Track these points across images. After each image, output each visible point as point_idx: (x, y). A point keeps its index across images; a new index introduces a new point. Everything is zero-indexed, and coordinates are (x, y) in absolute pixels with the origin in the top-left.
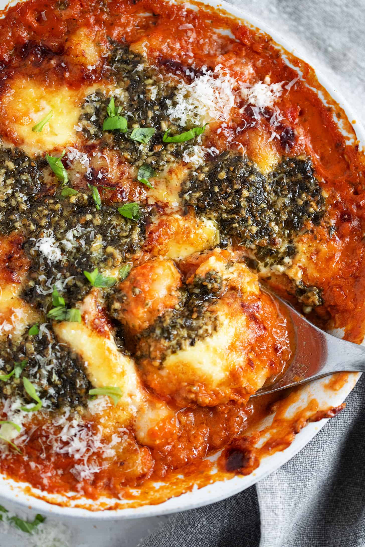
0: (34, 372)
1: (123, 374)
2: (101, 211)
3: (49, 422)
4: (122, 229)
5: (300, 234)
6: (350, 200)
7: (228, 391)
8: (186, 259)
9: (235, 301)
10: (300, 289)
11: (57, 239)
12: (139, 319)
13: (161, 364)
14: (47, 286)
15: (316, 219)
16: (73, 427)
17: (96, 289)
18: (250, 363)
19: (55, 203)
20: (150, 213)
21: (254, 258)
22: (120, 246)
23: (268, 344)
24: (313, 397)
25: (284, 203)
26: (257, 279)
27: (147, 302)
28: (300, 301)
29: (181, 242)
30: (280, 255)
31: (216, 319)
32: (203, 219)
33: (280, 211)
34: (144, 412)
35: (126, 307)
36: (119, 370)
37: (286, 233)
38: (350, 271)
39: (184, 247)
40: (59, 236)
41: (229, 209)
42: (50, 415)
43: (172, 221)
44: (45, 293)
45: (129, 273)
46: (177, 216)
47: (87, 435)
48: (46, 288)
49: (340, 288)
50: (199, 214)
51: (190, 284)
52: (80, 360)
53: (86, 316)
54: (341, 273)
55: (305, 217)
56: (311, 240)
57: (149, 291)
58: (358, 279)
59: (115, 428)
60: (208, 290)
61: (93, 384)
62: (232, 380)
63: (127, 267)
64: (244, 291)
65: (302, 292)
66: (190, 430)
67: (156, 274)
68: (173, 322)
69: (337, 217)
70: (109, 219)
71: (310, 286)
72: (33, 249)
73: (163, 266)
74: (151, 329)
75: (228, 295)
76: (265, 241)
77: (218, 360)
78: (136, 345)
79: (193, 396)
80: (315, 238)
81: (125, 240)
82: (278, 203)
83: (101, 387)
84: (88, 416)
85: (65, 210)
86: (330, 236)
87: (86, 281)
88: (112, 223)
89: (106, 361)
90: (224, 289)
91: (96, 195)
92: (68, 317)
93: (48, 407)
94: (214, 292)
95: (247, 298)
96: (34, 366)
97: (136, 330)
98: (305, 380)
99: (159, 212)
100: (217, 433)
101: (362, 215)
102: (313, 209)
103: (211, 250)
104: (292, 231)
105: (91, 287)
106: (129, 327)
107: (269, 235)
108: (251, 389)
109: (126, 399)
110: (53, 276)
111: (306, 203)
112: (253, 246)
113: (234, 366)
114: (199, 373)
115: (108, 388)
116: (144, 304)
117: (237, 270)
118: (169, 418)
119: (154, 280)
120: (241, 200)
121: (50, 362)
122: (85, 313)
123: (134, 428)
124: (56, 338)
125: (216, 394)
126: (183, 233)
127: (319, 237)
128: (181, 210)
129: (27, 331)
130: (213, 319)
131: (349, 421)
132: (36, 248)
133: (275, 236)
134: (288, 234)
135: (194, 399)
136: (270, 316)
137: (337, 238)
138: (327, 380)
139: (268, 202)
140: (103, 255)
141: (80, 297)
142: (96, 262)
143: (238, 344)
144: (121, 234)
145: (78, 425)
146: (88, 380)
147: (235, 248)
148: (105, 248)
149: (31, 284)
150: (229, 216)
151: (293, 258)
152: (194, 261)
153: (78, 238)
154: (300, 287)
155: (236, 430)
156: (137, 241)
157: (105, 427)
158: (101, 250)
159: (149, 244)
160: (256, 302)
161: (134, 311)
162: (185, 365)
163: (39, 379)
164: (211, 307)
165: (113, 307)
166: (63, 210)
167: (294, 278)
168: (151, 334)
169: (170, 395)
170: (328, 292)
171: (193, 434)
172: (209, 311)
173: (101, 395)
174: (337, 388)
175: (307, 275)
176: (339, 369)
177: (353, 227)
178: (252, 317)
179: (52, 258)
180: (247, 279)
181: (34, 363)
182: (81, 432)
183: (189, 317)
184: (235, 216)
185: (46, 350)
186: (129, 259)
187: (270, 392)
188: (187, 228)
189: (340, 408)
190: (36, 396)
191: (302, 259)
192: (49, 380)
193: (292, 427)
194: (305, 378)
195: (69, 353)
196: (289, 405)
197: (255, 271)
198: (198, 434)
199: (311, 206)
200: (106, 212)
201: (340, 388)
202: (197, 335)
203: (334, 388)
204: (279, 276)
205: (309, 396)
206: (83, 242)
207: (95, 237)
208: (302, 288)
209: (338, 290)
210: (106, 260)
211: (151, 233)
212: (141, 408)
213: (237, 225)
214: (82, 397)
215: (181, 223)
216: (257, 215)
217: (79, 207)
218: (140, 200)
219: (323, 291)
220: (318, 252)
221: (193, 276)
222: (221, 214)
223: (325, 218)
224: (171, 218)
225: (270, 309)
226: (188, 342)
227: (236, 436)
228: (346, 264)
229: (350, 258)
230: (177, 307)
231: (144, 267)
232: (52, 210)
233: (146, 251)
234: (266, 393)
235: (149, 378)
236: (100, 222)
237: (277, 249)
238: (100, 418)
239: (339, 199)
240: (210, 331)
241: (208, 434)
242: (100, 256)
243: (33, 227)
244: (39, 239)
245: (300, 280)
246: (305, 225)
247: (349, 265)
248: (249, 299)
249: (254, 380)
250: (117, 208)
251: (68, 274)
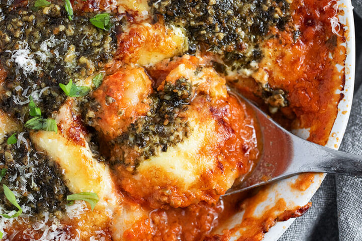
0: (13, 180)
1: (99, 180)
2: (74, 21)
3: (29, 226)
4: (94, 39)
5: (266, 39)
6: (314, 5)
7: (199, 193)
8: (156, 66)
9: (205, 105)
10: (267, 92)
11: (32, 51)
12: (112, 126)
13: (135, 169)
14: (24, 97)
15: (281, 24)
16: (52, 231)
17: (71, 98)
18: (220, 166)
19: (29, 14)
20: (121, 22)
21: (222, 62)
22: (93, 56)
23: (236, 145)
24: (280, 197)
25: (250, 10)
26: (225, 83)
27: (120, 110)
28: (266, 102)
29: (151, 50)
30: (246, 60)
31: (186, 125)
32: (172, 26)
33: (246, 17)
34: (119, 214)
35: (100, 116)
36: (95, 176)
37: (252, 38)
38: (314, 74)
39: (154, 54)
40: (33, 47)
41: (197, 16)
42: (30, 220)
43: (142, 30)
44: (22, 103)
45: (102, 81)
46: (147, 25)
47: (66, 239)
48: (22, 98)
49: (305, 90)
50: (168, 22)
51: (160, 91)
52: (57, 167)
53: (62, 126)
54: (305, 75)
55: (271, 22)
56: (276, 45)
57: (122, 100)
58: (321, 82)
59: (92, 230)
60: (178, 96)
61: (70, 190)
62: (203, 183)
63: (100, 75)
64: (213, 95)
65: (268, 94)
66: (163, 229)
67: (128, 82)
68: (146, 129)
69: (301, 22)
70: (81, 29)
71: (276, 89)
72: (9, 61)
73: (135, 74)
74: (125, 136)
75: (197, 100)
76: (232, 46)
77: (189, 164)
78: (110, 150)
79: (165, 199)
80: (281, 42)
81: (97, 50)
82: (244, 9)
83: (78, 193)
84: (66, 220)
85: (39, 21)
86: (294, 41)
87: (61, 92)
88: (84, 33)
89: (83, 168)
90: (194, 95)
91: (69, 6)
92: (44, 126)
93: (28, 212)
94: (184, 98)
95: (215, 102)
96: (13, 174)
97: (110, 137)
98: (273, 179)
99: (129, 21)
100: (190, 231)
101: (325, 20)
102: (278, 14)
103: (180, 56)
104: (258, 36)
105: (66, 97)
106: (103, 134)
107: (236, 41)
108: (221, 190)
109: (101, 203)
110: (29, 87)
111: (272, 9)
112: (221, 52)
113: (205, 169)
114: (171, 177)
115: (84, 194)
116: (117, 112)
117: (206, 75)
118: (144, 219)
119: (126, 89)
120: (209, 7)
121: (28, 171)
122: (61, 122)
123: (111, 230)
124: (34, 146)
125: (188, 196)
126: (153, 42)
127: (284, 41)
128: (150, 18)
129: (5, 140)
130: (183, 126)
131: (314, 217)
132: (12, 60)
133: (241, 41)
134: (254, 39)
135: (167, 202)
136: (237, 118)
137: (301, 42)
138: (293, 180)
139: (235, 8)
140: (77, 65)
141: (56, 107)
142: (70, 73)
143: (208, 148)
144: (93, 44)
145: (57, 229)
146: (66, 187)
147: (203, 53)
148: (78, 58)
149: (8, 94)
150: (197, 24)
151: (259, 62)
152: (164, 68)
153: (52, 49)
154: (266, 89)
155: (208, 228)
156: (109, 51)
157: (82, 230)
158: (74, 61)
159: (120, 53)
160: (224, 106)
161: (108, 119)
162: (158, 170)
163: (18, 186)
164: (182, 113)
165: (87, 115)
166: (36, 21)
167: (261, 82)
168: (125, 141)
169: (144, 198)
170: (293, 94)
171: (166, 233)
172: (180, 117)
173: (79, 200)
174: (304, 189)
175: (273, 78)
176: (305, 170)
177: (317, 32)
178: (221, 121)
179: (28, 70)
180: (215, 84)
181: (13, 171)
182: (60, 236)
183: (160, 123)
184: (203, 23)
185: (24, 158)
186: (102, 67)
187: (239, 191)
188: (157, 36)
189: (307, 207)
190: (16, 203)
191: (268, 63)
192: (28, 187)
193: (262, 226)
194: (273, 177)
195: (46, 161)
196: (258, 203)
197: (223, 75)
198: (171, 233)
199: (276, 11)
200: (78, 23)
201: (306, 188)
202: (168, 141)
203: (301, 188)
204: (246, 79)
205: (277, 195)
206: (57, 53)
207: (69, 48)
208: (268, 90)
209: (303, 92)
210: (79, 70)
211: (122, 42)
212: (117, 211)
213: (204, 32)
214: (60, 202)
215: (151, 31)
216: (224, 21)
217: (52, 18)
218: (111, 9)
219: (288, 93)
220: (283, 56)
221: (163, 83)
222: (189, 22)
223: (290, 23)
224: (141, 26)
225: (238, 112)
226: (160, 148)
227: (208, 233)
228: (310, 66)
229: (314, 60)
230: (149, 114)
231: (117, 76)
232: (26, 21)
233: (118, 59)
234: (236, 192)
235: (124, 182)
236: (73, 32)
237: (243, 53)
238: (78, 222)
239: (303, 4)
240: (181, 137)
241: (180, 232)
242: (73, 67)
243: (8, 39)
244: (14, 51)
245: (267, 83)
246: (271, 30)
247: (313, 68)
248: (217, 103)
249: (223, 182)
250: (89, 18)
251: (43, 84)
